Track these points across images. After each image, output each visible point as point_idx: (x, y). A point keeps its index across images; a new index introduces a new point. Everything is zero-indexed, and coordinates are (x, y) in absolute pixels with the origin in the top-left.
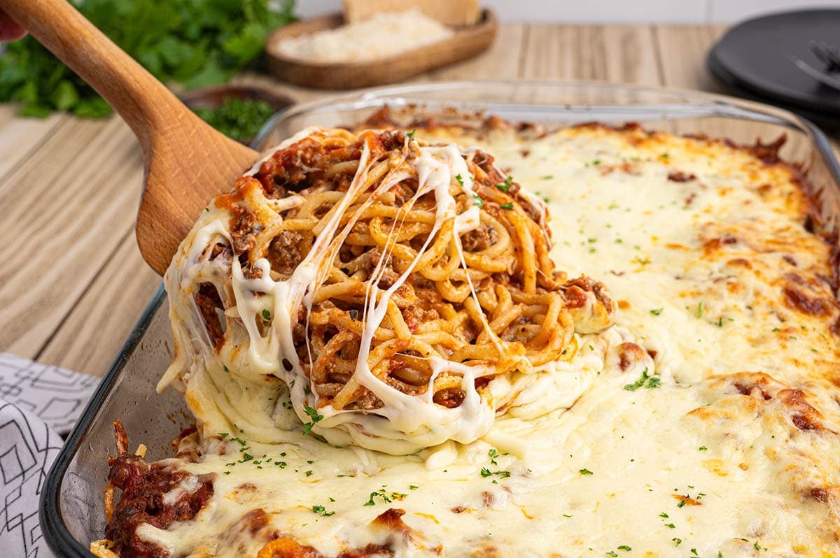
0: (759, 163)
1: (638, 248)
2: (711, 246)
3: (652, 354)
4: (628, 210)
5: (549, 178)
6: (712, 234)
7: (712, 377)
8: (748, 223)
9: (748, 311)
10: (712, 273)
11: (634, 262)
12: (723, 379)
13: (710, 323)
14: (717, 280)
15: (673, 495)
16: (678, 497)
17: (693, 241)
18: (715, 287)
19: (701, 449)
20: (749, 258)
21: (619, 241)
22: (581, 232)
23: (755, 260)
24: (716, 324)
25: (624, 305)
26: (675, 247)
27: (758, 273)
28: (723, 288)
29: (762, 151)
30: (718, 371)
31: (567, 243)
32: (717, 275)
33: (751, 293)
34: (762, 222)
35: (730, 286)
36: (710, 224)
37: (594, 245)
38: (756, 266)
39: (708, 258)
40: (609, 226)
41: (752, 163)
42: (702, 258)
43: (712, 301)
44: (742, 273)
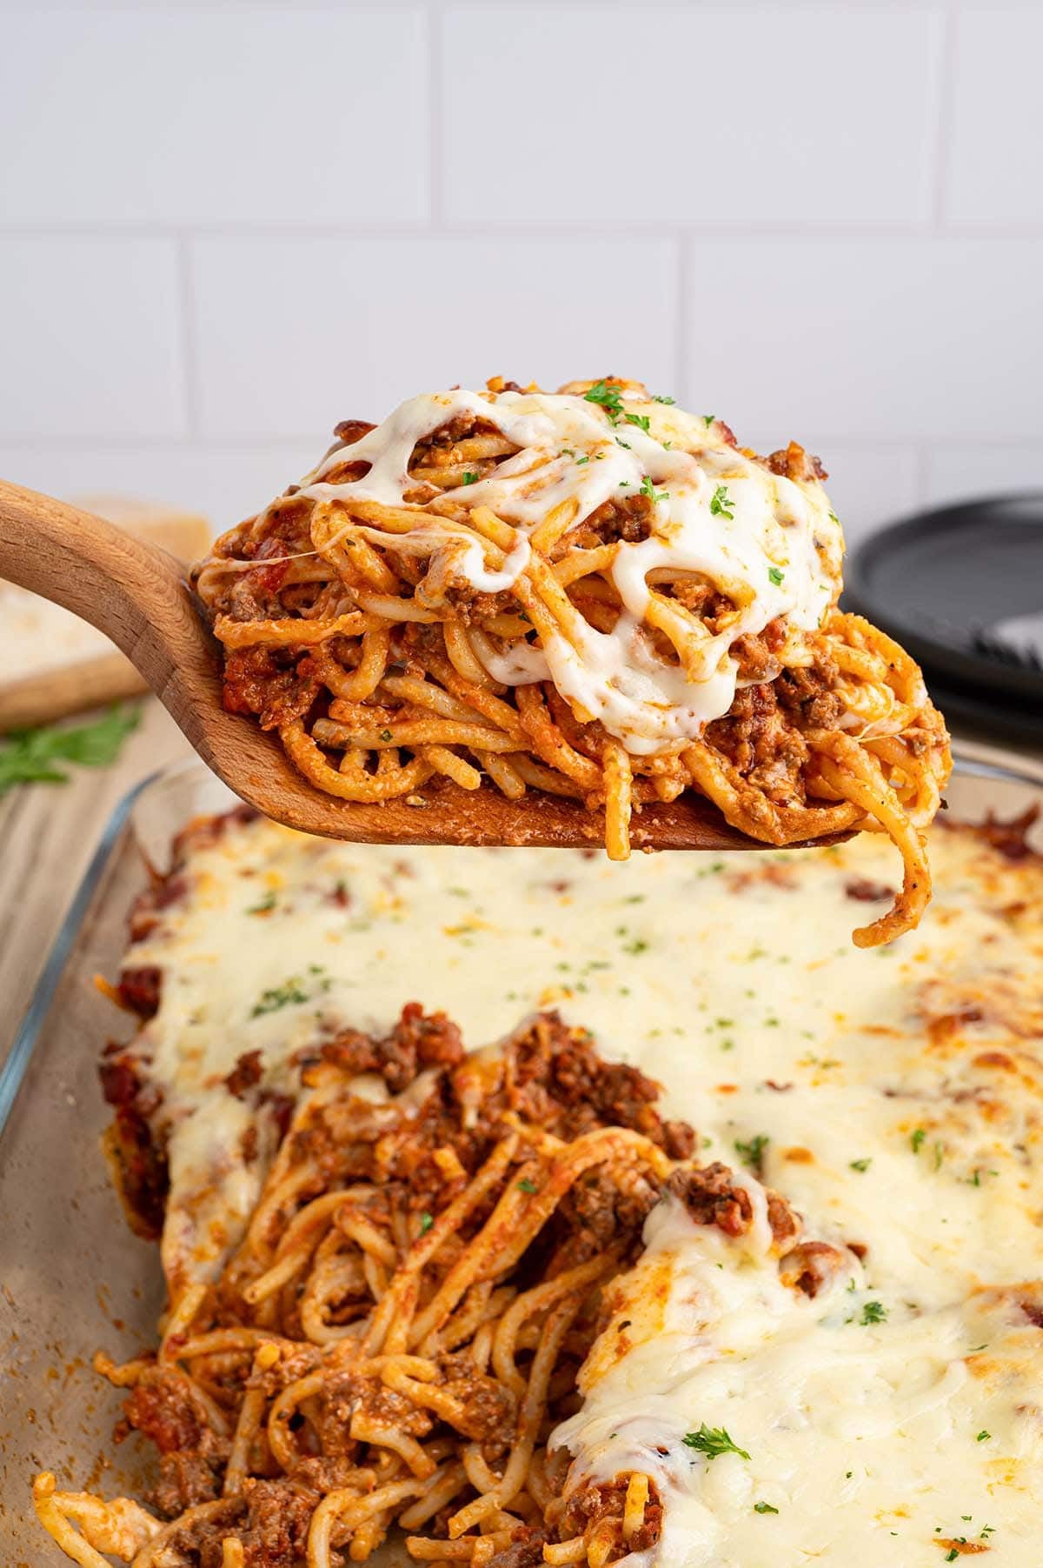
0: (997, 859)
1: (809, 1036)
2: (940, 1028)
3: (859, 1251)
4: (784, 960)
5: (636, 900)
6: (940, 1005)
7: (978, 1291)
8: (996, 979)
9: (1018, 1155)
10: (946, 1083)
11: (804, 1064)
12: (1000, 1296)
13: (959, 1180)
14: (960, 1098)
15: (935, 1540)
16: (944, 1543)
17: (907, 1018)
18: (958, 1109)
19: (980, 1438)
20: (1008, 1052)
21: (773, 1023)
22: (702, 1007)
23: (1020, 1055)
24: (968, 1181)
25: (800, 1156)
26: (879, 1031)
27: (1028, 1081)
28: (971, 1113)
29: (1001, 835)
30: (987, 1278)
31: (678, 1032)
32: (957, 1085)
33: (1021, 1120)
34: (1021, 978)
35: (984, 1109)
36: (933, 984)
37: (728, 1033)
38: (1023, 1067)
39: (938, 1050)
40: (750, 994)
41: (985, 859)
42: (927, 1052)
43: (957, 1141)
44: (1001, 1081)
